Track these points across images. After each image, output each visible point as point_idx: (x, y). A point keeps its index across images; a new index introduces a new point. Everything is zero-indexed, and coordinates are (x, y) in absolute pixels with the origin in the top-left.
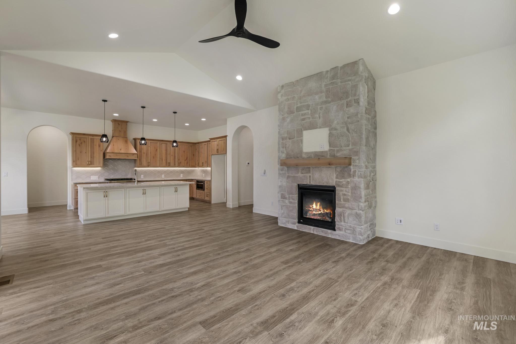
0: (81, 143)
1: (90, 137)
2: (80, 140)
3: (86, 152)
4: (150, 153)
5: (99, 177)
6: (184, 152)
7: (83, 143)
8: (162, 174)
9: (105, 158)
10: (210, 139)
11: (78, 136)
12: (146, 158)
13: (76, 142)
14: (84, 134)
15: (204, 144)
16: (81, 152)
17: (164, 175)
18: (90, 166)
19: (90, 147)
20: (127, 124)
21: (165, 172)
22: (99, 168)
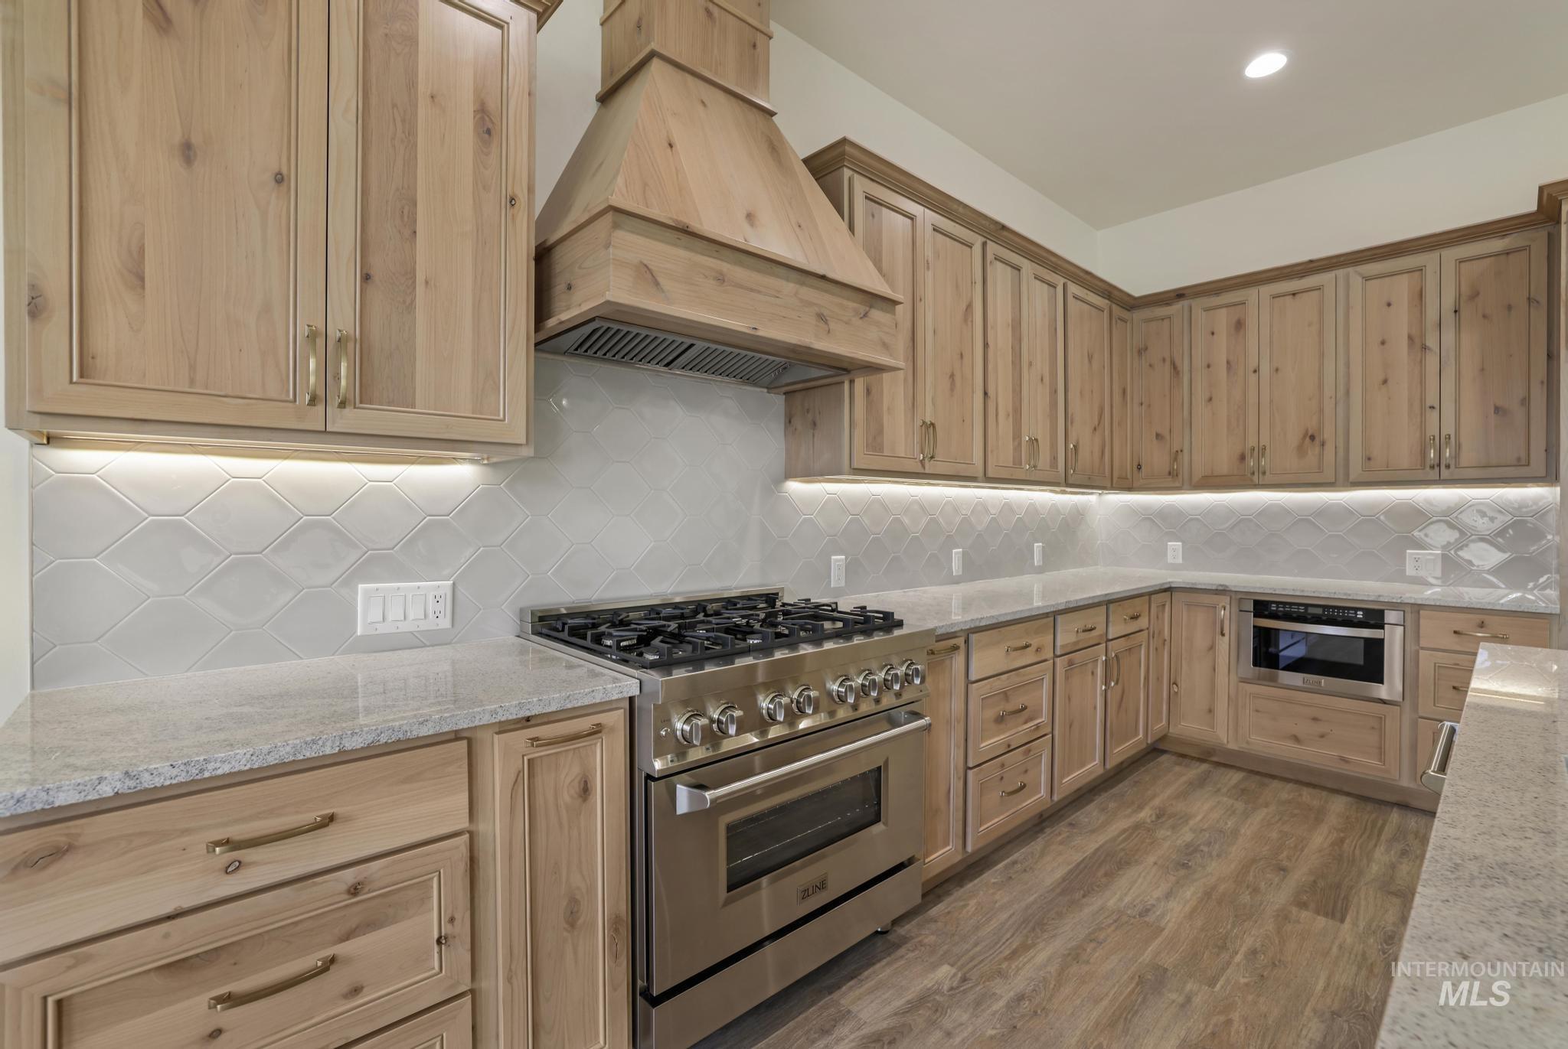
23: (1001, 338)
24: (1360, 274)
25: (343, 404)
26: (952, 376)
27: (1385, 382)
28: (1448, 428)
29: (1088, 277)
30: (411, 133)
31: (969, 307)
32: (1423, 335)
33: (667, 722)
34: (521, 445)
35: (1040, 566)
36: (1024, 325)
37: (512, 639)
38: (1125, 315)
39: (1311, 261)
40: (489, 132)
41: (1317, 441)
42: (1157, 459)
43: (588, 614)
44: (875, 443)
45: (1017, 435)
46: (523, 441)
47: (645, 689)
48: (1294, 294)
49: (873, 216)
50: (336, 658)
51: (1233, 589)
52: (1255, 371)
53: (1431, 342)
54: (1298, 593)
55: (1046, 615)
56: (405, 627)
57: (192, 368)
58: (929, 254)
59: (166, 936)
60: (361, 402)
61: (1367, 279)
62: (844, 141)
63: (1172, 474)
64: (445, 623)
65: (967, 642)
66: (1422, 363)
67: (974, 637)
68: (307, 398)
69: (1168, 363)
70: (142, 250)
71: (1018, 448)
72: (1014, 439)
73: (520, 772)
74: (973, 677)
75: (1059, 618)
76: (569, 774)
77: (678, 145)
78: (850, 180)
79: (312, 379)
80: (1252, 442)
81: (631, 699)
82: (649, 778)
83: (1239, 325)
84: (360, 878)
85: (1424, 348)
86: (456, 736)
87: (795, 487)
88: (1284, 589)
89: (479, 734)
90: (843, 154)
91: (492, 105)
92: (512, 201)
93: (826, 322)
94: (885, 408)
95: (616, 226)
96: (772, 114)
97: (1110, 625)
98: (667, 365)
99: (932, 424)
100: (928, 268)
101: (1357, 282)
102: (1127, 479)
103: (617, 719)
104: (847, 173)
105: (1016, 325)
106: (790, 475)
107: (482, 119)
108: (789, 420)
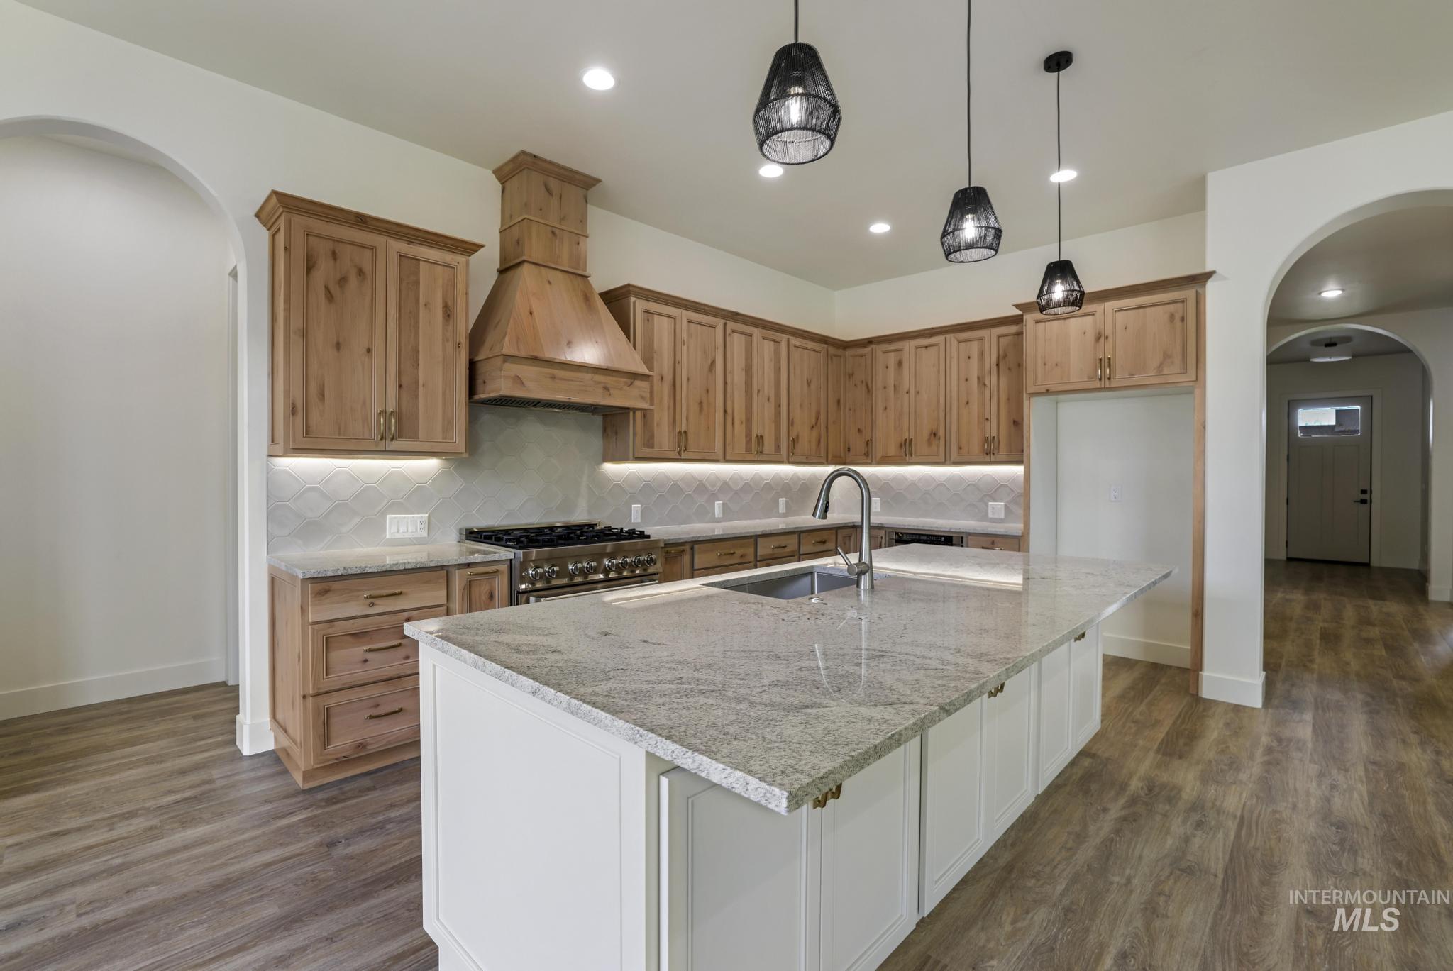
0: (343, 281)
1: (398, 246)
2: (334, 255)
3: (369, 350)
4: (688, 379)
5: (432, 518)
6: (809, 383)
7: (353, 281)
8: (714, 497)
9: (476, 397)
10: (1017, 306)
11: (319, 226)
12: (669, 408)
13: (310, 267)
14: (362, 221)
15: (917, 348)
16: (338, 346)
17: (721, 502)
18: (395, 445)
19: (393, 311)
20: (589, 198)
21: (726, 487)
22: (431, 465)
23: (738, 378)
24: (956, 338)
25: (392, 439)
26: (701, 403)
27: (967, 403)
28: (994, 434)
29: (806, 334)
30: (417, 323)
31: (713, 363)
32: (983, 377)
33: (526, 570)
34: (461, 453)
35: (783, 513)
36: (754, 369)
37: (456, 542)
38: (840, 352)
39: (933, 328)
40: (449, 316)
41: (937, 437)
42: (858, 445)
43: (493, 531)
44: (649, 442)
45: (748, 435)
46: (463, 450)
47: (516, 557)
48: (926, 347)
49: (648, 320)
50: (377, 548)
51: (886, 526)
52: (907, 393)
53: (987, 382)
54: (916, 528)
55: (751, 537)
56: (407, 535)
57: (340, 429)
58: (685, 336)
59: (353, 624)
60: (399, 438)
61: (960, 342)
62: (629, 285)
63: (867, 454)
64: (425, 534)
65: (692, 549)
66: (983, 393)
67: (696, 546)
68: (379, 437)
69: (864, 384)
70: (324, 385)
71: (748, 442)
72: (746, 437)
73: (466, 585)
74: (696, 567)
75: (760, 540)
76: (484, 588)
77: (535, 313)
78: (634, 303)
79: (382, 428)
80: (906, 436)
81: (511, 560)
82: (518, 593)
83: (900, 363)
84: (410, 616)
85: (984, 385)
86: (442, 568)
87: (610, 468)
88: (909, 525)
89: (450, 569)
90: (629, 290)
91: (450, 304)
92: (459, 345)
93: (609, 390)
94: (655, 424)
95: (505, 361)
96: (588, 277)
97: (801, 546)
98: (533, 406)
99: (685, 432)
100: (684, 344)
101: (955, 343)
102: (840, 457)
103: (504, 568)
104: (632, 299)
105: (748, 369)
106: (606, 459)
107: (446, 310)
108: (605, 430)
